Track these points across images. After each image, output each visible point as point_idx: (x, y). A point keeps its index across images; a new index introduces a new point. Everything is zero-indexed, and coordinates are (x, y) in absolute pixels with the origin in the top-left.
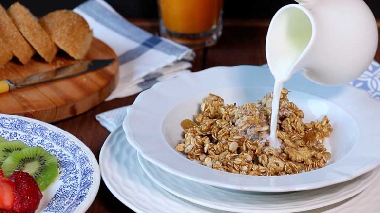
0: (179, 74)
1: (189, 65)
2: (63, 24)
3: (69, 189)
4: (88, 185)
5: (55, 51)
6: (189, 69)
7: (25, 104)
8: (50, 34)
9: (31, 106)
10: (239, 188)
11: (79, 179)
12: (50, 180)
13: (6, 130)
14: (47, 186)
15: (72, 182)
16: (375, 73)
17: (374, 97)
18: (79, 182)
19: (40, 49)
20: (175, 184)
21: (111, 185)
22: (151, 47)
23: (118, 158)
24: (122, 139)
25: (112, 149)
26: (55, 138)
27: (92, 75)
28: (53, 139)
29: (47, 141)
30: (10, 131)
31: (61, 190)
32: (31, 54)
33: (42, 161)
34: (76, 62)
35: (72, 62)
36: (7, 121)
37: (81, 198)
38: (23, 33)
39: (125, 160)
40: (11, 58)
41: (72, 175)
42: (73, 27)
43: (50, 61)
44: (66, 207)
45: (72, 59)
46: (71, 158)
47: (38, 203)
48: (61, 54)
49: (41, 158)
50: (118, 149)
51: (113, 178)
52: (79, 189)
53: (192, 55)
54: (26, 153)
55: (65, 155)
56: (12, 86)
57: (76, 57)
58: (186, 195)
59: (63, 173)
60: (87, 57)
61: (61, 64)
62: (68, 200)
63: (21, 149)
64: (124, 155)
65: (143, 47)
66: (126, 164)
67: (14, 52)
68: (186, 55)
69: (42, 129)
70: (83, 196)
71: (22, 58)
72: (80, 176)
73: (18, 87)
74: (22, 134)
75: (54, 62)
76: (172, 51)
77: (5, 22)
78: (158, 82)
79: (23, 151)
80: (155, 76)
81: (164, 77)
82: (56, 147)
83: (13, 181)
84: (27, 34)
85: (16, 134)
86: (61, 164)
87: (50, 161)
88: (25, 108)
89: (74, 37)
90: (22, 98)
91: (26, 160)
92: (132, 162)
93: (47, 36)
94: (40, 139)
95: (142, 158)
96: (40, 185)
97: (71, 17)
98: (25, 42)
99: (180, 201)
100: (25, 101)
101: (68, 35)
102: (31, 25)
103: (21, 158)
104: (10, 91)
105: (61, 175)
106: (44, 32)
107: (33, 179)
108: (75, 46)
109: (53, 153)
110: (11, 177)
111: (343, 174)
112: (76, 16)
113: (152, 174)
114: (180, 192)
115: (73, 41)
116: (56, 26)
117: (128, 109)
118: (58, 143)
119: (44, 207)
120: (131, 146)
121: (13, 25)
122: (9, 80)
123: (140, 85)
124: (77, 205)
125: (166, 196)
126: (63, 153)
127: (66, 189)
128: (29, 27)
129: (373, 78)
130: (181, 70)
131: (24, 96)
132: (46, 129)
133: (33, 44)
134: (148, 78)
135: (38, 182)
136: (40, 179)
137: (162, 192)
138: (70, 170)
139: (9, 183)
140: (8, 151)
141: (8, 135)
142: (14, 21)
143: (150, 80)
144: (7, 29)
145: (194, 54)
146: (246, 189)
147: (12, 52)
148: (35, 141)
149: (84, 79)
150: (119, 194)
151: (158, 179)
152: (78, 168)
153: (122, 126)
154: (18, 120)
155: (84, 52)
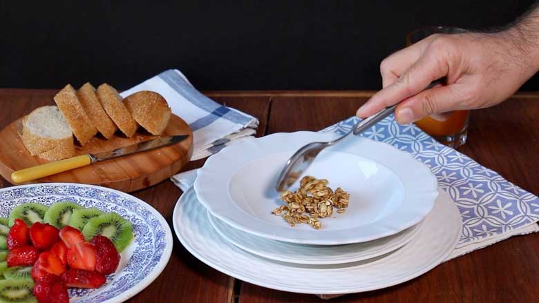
0: (244, 139)
1: (254, 132)
2: (143, 103)
3: (144, 250)
4: (162, 246)
5: (135, 127)
6: (253, 135)
7: (103, 176)
8: (131, 113)
9: (107, 178)
10: (297, 242)
11: (153, 241)
12: (126, 243)
13: (82, 198)
14: (123, 248)
15: (147, 244)
16: (417, 137)
17: (417, 158)
18: (153, 244)
19: (121, 126)
20: (241, 237)
21: (185, 240)
22: (220, 116)
23: (190, 215)
24: (193, 199)
25: (185, 207)
26: (127, 203)
27: (167, 150)
28: (125, 205)
29: (120, 208)
30: (86, 199)
31: (137, 251)
32: (113, 130)
33: (118, 226)
34: (154, 138)
35: (152, 138)
36: (82, 190)
37: (157, 259)
38: (107, 111)
39: (196, 218)
40: (96, 133)
41: (146, 238)
42: (152, 106)
43: (131, 137)
44: (144, 267)
45: (150, 134)
46: (144, 222)
47: (117, 264)
48: (141, 131)
49: (116, 222)
50: (190, 207)
51: (186, 233)
52: (154, 251)
53: (256, 123)
54: (102, 218)
55: (137, 219)
56: (93, 159)
57: (154, 134)
58: (251, 248)
59: (137, 236)
60: (165, 133)
61: (140, 139)
62: (145, 261)
63: (97, 216)
64: (196, 213)
65: (213, 115)
66: (197, 221)
67: (98, 128)
68: (251, 124)
69: (115, 197)
70: (159, 257)
71: (104, 134)
72: (153, 239)
73: (98, 160)
74: (97, 201)
75: (134, 137)
76: (239, 119)
77: (91, 101)
78: (226, 146)
79: (100, 217)
80: (224, 142)
81: (231, 142)
82: (129, 213)
83: (94, 245)
84: (110, 112)
85: (91, 201)
86: (134, 227)
87: (125, 225)
88: (102, 179)
89: (152, 115)
90: (101, 170)
91: (103, 226)
92: (202, 219)
93: (129, 113)
94: (114, 205)
95: (212, 216)
96: (118, 247)
97: (151, 97)
98: (109, 119)
99: (245, 253)
100: (103, 173)
101: (148, 113)
102: (114, 103)
103: (98, 224)
104: (91, 164)
105: (136, 238)
106: (126, 110)
107: (111, 243)
108: (153, 123)
109: (126, 218)
110: (91, 241)
111: (391, 228)
112: (156, 96)
113: (220, 228)
114: (247, 247)
115: (151, 119)
116: (137, 105)
117: (199, 171)
118: (131, 209)
119: (123, 267)
120: (201, 205)
121: (98, 104)
122: (91, 155)
123: (210, 149)
124: (154, 265)
125: (232, 249)
126: (136, 217)
127: (142, 250)
128: (112, 106)
129: (415, 141)
130: (247, 136)
131: (103, 168)
132: (118, 196)
133: (115, 121)
134: (217, 143)
135: (116, 245)
136: (117, 242)
137: (229, 246)
138: (144, 233)
139: (91, 246)
140: (86, 217)
141: (84, 203)
142: (99, 100)
143: (218, 145)
144: (93, 107)
145: (258, 122)
146: (304, 242)
147: (96, 128)
148: (109, 208)
149: (158, 153)
150: (191, 248)
151: (224, 234)
152: (151, 231)
153: (193, 187)
154: (92, 189)
155: (162, 128)
